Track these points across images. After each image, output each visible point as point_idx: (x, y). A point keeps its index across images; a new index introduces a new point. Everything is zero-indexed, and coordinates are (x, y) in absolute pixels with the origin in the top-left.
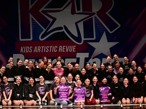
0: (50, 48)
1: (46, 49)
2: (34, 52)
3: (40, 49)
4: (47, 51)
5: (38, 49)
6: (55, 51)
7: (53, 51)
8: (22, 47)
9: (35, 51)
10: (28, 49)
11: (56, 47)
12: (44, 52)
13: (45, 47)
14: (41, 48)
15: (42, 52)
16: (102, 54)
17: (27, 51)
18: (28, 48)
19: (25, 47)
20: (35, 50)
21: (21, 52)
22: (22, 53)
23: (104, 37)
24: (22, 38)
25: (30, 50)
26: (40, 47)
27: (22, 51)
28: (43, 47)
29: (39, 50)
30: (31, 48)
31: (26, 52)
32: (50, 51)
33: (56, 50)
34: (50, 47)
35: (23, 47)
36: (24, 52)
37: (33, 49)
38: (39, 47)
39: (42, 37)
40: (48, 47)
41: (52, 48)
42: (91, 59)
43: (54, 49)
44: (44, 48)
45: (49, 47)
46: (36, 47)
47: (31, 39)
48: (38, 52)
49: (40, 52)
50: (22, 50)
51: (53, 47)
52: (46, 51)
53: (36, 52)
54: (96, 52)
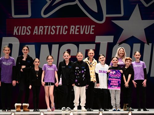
0: (57, 28)
1: (52, 30)
2: (34, 34)
3: (43, 30)
4: (53, 32)
5: (40, 30)
6: (64, 33)
7: (61, 33)
8: (15, 27)
9: (34, 32)
10: (25, 30)
11: (66, 28)
12: (49, 34)
13: (50, 27)
14: (44, 28)
15: (45, 34)
16: (133, 37)
17: (24, 33)
18: (24, 28)
19: (20, 27)
20: (36, 31)
21: (14, 34)
22: (16, 36)
23: (136, 12)
24: (15, 14)
25: (27, 31)
26: (42, 27)
27: (16, 33)
28: (46, 27)
29: (41, 32)
30: (29, 28)
31: (22, 34)
32: (57, 34)
33: (66, 32)
34: (57, 26)
35: (18, 27)
36: (19, 34)
37: (32, 30)
38: (40, 27)
39: (45, 13)
40: (53, 28)
41: (60, 28)
42: (117, 45)
43: (62, 30)
44: (48, 28)
45: (55, 27)
46: (36, 27)
47: (29, 15)
48: (39, 34)
49: (42, 34)
50: (15, 31)
51: (62, 27)
52: (51, 32)
53: (37, 34)
54: (125, 35)
